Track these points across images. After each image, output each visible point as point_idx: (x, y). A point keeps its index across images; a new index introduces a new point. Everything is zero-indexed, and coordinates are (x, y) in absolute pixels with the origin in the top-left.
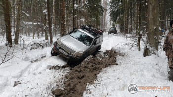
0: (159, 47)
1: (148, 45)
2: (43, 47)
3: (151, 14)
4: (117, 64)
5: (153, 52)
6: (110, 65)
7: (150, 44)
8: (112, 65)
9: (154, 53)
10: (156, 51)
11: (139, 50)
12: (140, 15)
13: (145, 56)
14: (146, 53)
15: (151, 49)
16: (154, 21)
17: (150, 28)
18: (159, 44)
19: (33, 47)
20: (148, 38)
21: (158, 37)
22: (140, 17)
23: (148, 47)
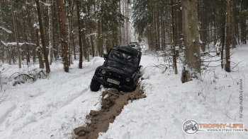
0: (202, 67)
1: (187, 65)
2: (34, 80)
3: (187, 22)
4: (145, 97)
5: (193, 75)
6: (135, 99)
7: (189, 64)
8: (138, 99)
9: (196, 77)
10: (198, 74)
11: (176, 73)
12: (173, 23)
13: (183, 82)
14: (185, 78)
15: (191, 72)
16: (192, 31)
17: (188, 41)
18: (202, 63)
19: (18, 80)
20: (186, 56)
21: (200, 55)
22: (173, 27)
23: (186, 69)
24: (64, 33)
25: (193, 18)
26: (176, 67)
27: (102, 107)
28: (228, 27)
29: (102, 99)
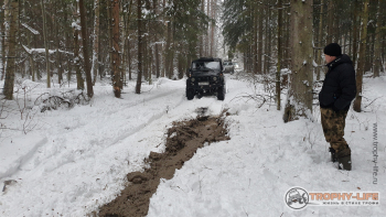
0: (314, 101)
1: (292, 98)
2: (70, 105)
3: (296, 35)
4: (229, 139)
5: (301, 113)
6: (214, 141)
7: (295, 96)
8: (218, 141)
9: (304, 115)
10: (308, 112)
11: (279, 109)
12: (279, 34)
13: (286, 121)
14: (289, 115)
15: (297, 107)
16: (304, 48)
17: (296, 63)
18: (315, 96)
19: (47, 104)
20: (293, 86)
21: (311, 82)
22: (279, 39)
23: (291, 103)
24: (116, 39)
25: (306, 29)
26: (279, 100)
27: (167, 149)
28: (362, 45)
29: (168, 139)
